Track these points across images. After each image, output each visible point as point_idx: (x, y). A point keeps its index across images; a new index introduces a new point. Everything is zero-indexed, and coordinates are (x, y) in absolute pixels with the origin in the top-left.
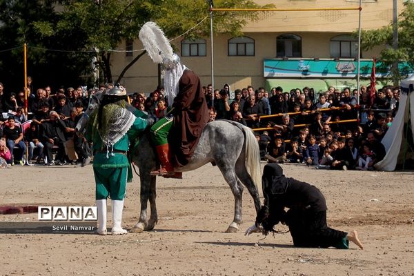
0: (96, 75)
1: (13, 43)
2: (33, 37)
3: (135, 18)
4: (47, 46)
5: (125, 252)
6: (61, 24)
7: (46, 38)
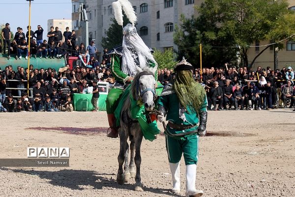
0: (239, 61)
1: (193, 44)
2: (205, 40)
3: (261, 29)
4: (212, 45)
5: (257, 159)
6: (220, 33)
7: (212, 41)
